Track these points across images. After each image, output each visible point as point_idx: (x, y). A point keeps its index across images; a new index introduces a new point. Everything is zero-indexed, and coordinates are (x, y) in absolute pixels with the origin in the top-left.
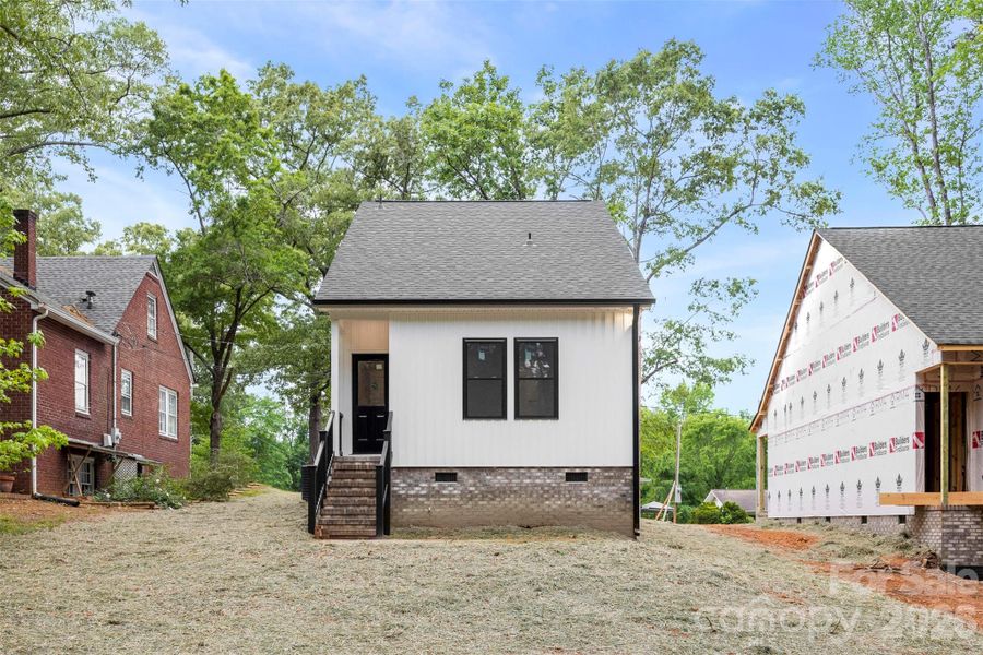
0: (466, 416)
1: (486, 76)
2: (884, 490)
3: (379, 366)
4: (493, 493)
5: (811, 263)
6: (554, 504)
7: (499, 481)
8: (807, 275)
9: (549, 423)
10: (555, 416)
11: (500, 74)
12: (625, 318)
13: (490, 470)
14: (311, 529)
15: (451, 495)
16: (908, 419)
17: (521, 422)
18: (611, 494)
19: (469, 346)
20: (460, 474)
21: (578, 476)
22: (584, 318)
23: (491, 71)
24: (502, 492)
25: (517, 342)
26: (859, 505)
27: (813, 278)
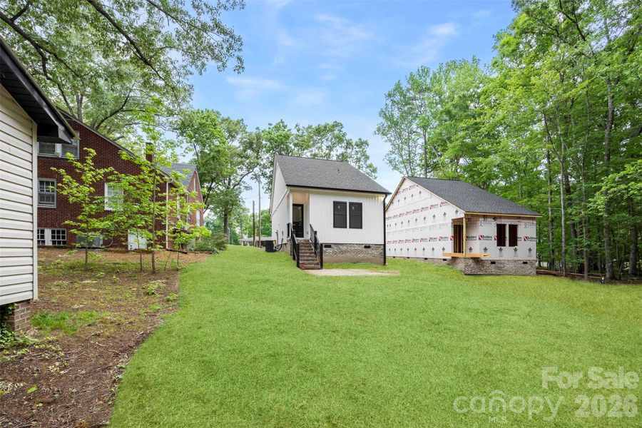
0: (334, 227)
1: (281, 124)
2: (446, 251)
3: (300, 208)
4: (342, 252)
5: (401, 186)
6: (361, 256)
7: (344, 248)
8: (399, 189)
9: (360, 230)
10: (361, 228)
11: (285, 124)
12: (381, 198)
13: (342, 244)
14: (298, 266)
15: (329, 253)
16: (449, 232)
17: (351, 229)
18: (377, 253)
19: (335, 203)
20: (332, 245)
21: (367, 247)
22: (369, 197)
23: (283, 122)
24: (345, 252)
25: (350, 203)
26: (424, 255)
27: (401, 190)
